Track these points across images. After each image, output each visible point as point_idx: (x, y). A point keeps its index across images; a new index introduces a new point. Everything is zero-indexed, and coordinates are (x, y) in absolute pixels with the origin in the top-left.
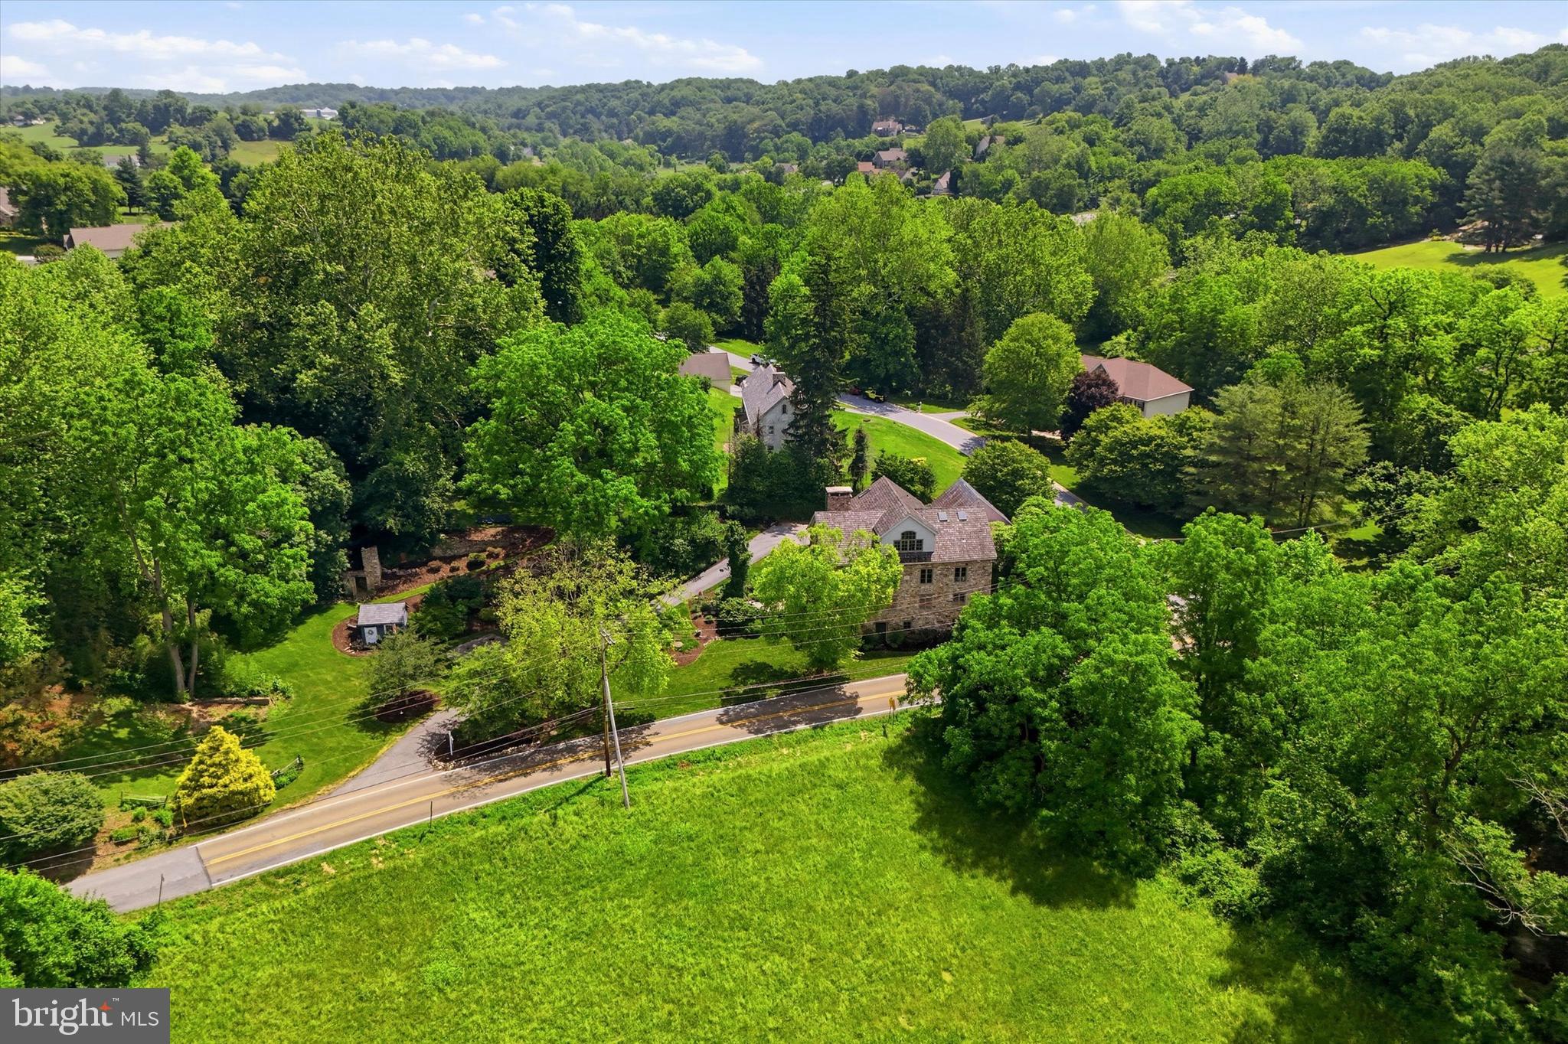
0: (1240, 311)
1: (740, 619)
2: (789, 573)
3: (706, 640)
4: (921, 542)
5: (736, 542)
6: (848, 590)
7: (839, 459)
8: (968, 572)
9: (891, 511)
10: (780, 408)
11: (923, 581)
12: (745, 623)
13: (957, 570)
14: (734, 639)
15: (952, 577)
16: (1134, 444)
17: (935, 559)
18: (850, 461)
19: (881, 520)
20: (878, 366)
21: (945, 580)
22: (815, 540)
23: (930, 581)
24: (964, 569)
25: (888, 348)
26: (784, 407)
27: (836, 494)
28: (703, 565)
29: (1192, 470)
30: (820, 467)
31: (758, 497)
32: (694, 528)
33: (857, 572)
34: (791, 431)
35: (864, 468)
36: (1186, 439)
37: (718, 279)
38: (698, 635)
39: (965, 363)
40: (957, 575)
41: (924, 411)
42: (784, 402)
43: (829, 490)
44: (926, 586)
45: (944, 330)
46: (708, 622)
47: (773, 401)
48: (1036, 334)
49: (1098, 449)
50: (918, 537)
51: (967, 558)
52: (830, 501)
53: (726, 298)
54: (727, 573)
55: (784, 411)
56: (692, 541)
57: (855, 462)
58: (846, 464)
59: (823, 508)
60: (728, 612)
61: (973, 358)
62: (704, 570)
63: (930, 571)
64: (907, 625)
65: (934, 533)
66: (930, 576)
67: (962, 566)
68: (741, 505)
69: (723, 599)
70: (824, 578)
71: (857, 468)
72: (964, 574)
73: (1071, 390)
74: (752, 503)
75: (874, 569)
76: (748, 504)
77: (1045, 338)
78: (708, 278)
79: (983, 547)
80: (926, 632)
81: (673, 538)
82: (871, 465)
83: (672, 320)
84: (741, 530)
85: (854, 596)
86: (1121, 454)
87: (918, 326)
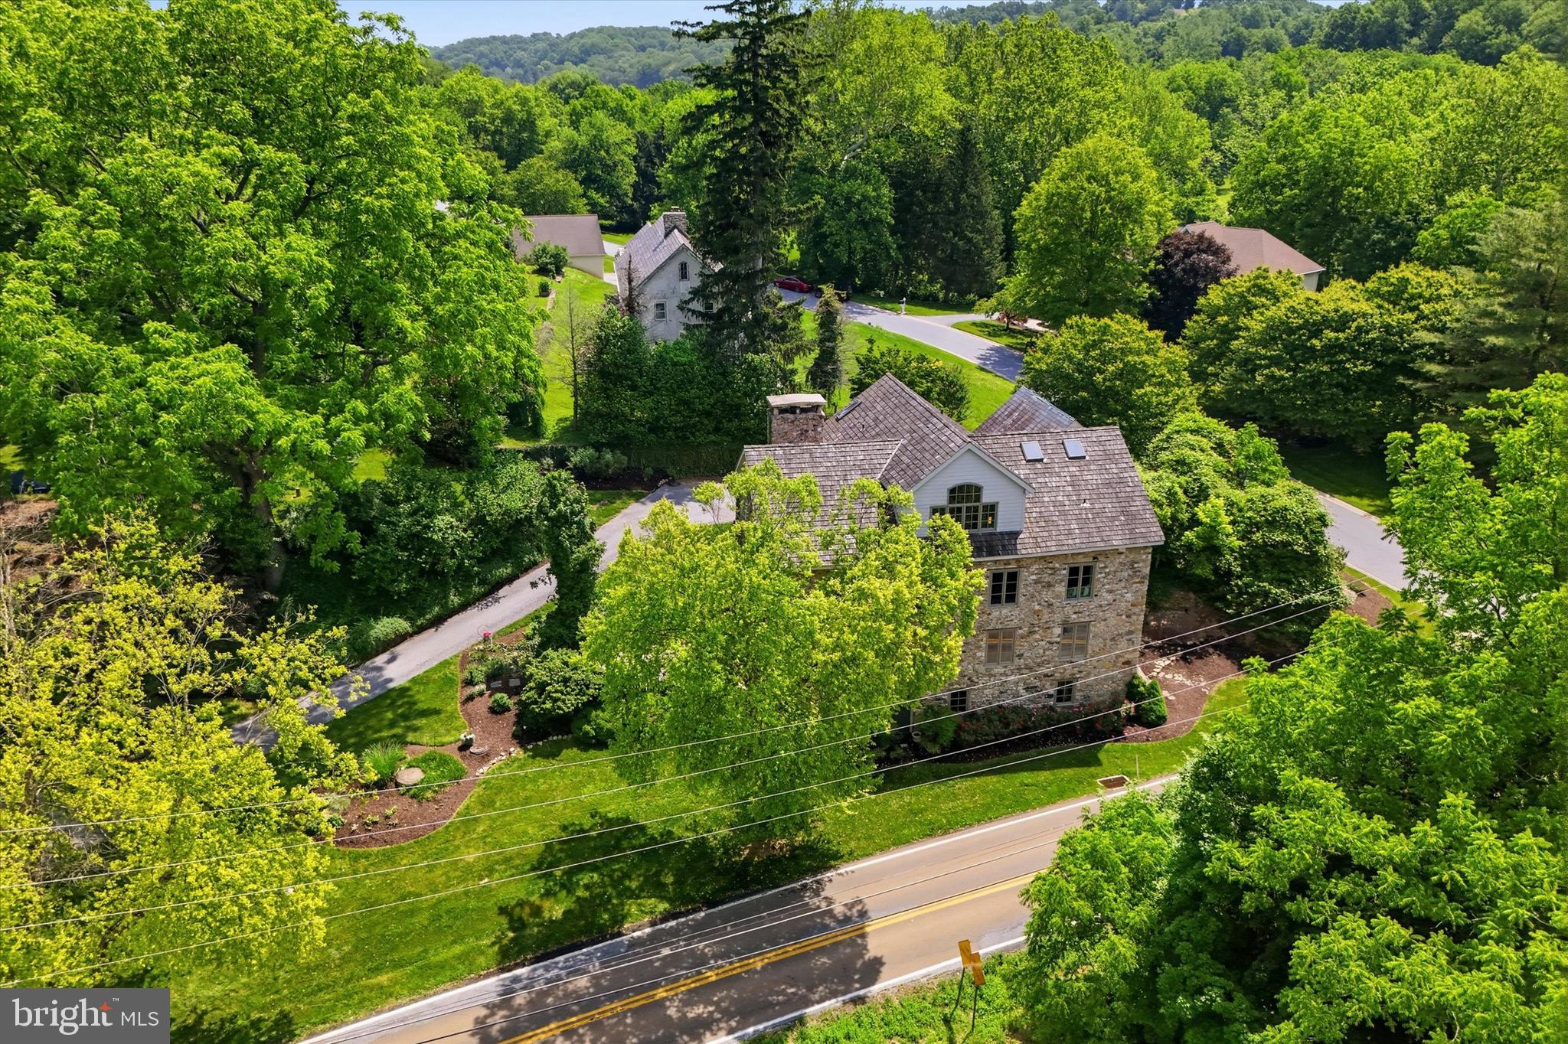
0: (1391, 150)
1: (570, 702)
2: (672, 603)
3: (485, 757)
4: (991, 509)
5: (562, 520)
6: (837, 646)
7: (788, 357)
8: (1098, 576)
9: (918, 440)
10: (675, 267)
11: (995, 600)
12: (582, 712)
13: (1074, 571)
14: (552, 754)
15: (1061, 589)
16: (1316, 331)
17: (1026, 547)
18: (810, 363)
19: (897, 461)
20: (836, 245)
21: (1047, 595)
22: (745, 507)
23: (1011, 599)
24: (1088, 570)
25: (853, 215)
26: (683, 267)
27: (792, 409)
28: (505, 571)
29: (1434, 368)
30: (753, 370)
31: (632, 429)
32: (484, 490)
33: (862, 595)
34: (696, 305)
35: (835, 374)
36: (1410, 316)
37: (597, 142)
38: (466, 746)
39: (969, 240)
40: (1072, 583)
41: (909, 312)
42: (682, 258)
43: (774, 400)
44: (1005, 611)
45: (935, 190)
46: (497, 710)
47: (662, 257)
48: (1104, 167)
49: (1235, 344)
50: (987, 498)
51: (1101, 546)
52: (777, 424)
53: (610, 169)
54: (548, 588)
55: (684, 276)
56: (478, 522)
57: (818, 363)
58: (802, 365)
59: (762, 437)
60: (541, 688)
61: (979, 232)
62: (510, 580)
63: (1013, 576)
64: (959, 700)
65: (1022, 488)
66: (1012, 587)
67: (1082, 562)
68: (598, 447)
69: (538, 651)
70: (773, 615)
71: (823, 376)
72: (1086, 582)
73: (1158, 261)
74: (620, 443)
75: (907, 585)
76: (612, 446)
77: (1116, 174)
78: (583, 141)
79: (1132, 517)
80: (1002, 715)
81: (430, 515)
82: (850, 368)
83: (521, 186)
84: (574, 491)
85: (854, 661)
86: (1290, 348)
87: (895, 185)
